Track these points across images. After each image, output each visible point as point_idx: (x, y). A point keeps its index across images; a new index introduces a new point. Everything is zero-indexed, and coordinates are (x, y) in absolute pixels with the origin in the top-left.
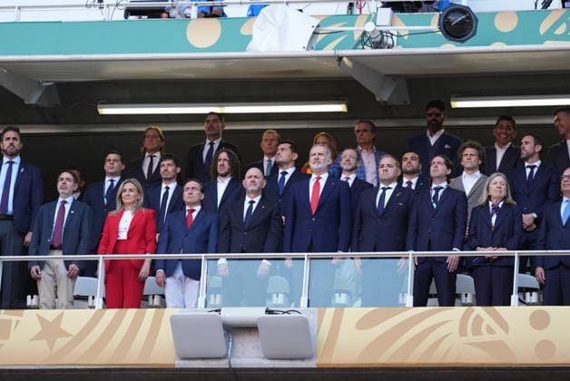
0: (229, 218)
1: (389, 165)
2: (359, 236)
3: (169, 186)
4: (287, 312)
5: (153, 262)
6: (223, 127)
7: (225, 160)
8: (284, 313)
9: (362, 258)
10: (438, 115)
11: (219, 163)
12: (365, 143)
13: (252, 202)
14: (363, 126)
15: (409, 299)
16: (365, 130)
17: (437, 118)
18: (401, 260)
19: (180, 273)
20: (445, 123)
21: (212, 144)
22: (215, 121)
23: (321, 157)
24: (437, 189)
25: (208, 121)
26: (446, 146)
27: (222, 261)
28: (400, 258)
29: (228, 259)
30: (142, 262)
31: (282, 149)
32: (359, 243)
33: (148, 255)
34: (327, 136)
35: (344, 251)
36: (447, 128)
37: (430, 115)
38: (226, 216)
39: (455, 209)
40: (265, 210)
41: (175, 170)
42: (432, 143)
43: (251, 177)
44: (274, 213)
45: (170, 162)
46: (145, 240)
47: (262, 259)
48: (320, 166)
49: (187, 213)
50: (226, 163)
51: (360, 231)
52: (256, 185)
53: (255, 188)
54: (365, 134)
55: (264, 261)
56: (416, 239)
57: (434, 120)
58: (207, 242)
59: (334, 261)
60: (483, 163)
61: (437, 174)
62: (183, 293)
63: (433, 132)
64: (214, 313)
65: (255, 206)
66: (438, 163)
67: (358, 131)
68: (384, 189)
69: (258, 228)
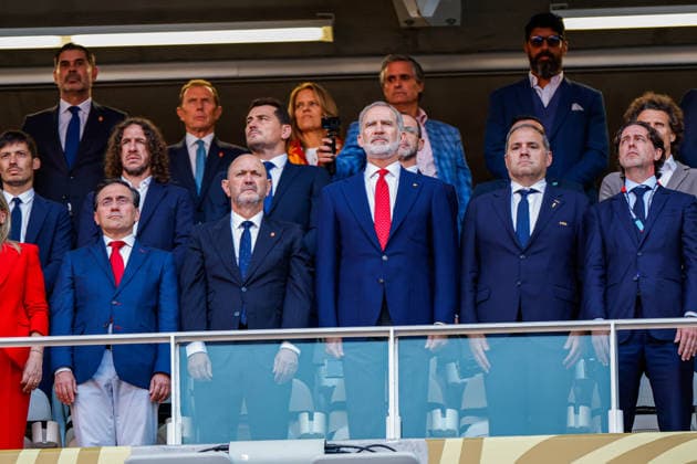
0: (203, 257)
1: (530, 144)
2: (476, 290)
3: (21, 197)
4: (367, 449)
5: (48, 353)
6: (94, 76)
7: (137, 140)
8: (361, 449)
9: (487, 336)
10: (553, 43)
11: (126, 148)
12: (406, 103)
13: (247, 225)
14: (399, 68)
15: (616, 418)
16: (404, 77)
17: (553, 50)
18: (570, 338)
19: (108, 372)
20: (567, 62)
21: (74, 110)
22: (79, 62)
23: (389, 130)
24: (639, 192)
25: (65, 64)
26: (575, 107)
27: (196, 348)
28: (567, 333)
29: (207, 343)
30: (25, 352)
31: (260, 118)
32: (476, 305)
33: (36, 338)
34: (318, 90)
35: (447, 323)
36: (570, 71)
37: (538, 43)
38: (197, 255)
39: (681, 231)
40: (278, 240)
41: (31, 164)
42: (546, 101)
43: (244, 173)
44: (297, 245)
45: (22, 147)
46: (25, 306)
47: (280, 342)
48: (387, 147)
49: (109, 250)
50: (141, 148)
51: (476, 280)
52: (255, 190)
53: (255, 196)
54: (406, 86)
55: (286, 345)
56: (605, 296)
57: (546, 53)
58: (156, 310)
59: (429, 344)
60: (678, 138)
61: (637, 161)
62: (114, 415)
63: (545, 78)
64: (213, 453)
65: (254, 232)
66: (637, 138)
67: (391, 78)
68: (523, 193)
69: (270, 278)
